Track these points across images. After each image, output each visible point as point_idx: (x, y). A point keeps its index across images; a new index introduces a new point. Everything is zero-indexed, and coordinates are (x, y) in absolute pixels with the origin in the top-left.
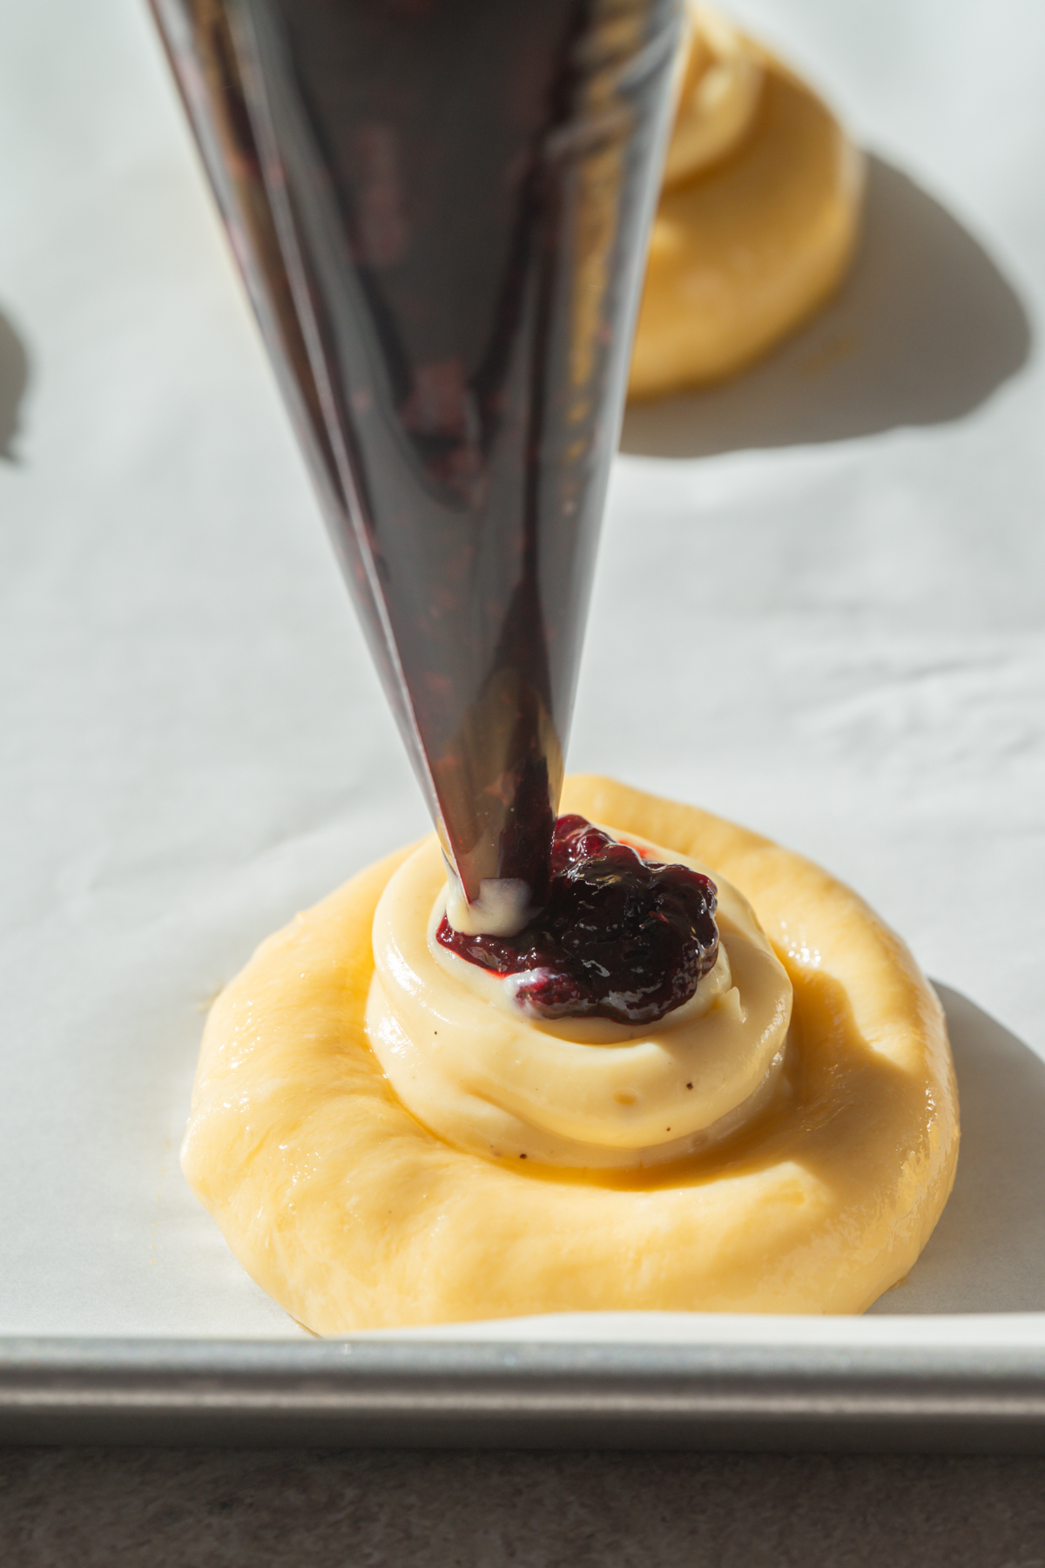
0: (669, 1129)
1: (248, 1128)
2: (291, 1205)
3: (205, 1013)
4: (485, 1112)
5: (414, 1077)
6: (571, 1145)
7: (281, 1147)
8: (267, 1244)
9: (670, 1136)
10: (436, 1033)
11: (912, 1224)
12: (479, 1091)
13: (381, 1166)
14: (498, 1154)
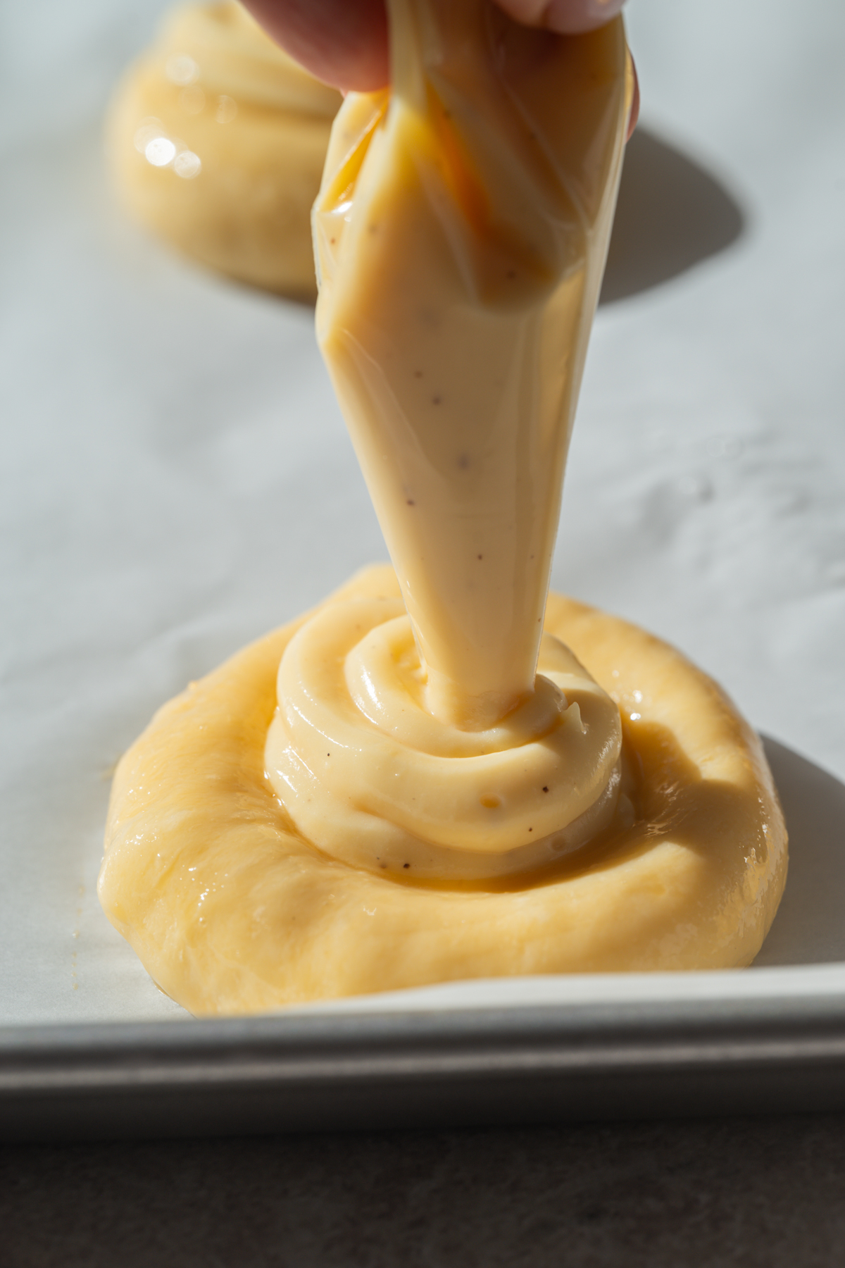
0: (531, 830)
1: (159, 855)
2: (201, 919)
3: (109, 780)
4: (372, 826)
5: (309, 800)
6: (447, 853)
7: (191, 870)
8: (181, 957)
9: (531, 838)
10: (329, 755)
11: (758, 913)
12: (364, 807)
13: (280, 880)
14: (383, 866)
